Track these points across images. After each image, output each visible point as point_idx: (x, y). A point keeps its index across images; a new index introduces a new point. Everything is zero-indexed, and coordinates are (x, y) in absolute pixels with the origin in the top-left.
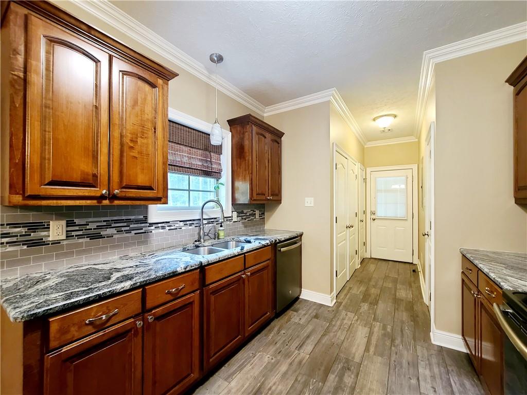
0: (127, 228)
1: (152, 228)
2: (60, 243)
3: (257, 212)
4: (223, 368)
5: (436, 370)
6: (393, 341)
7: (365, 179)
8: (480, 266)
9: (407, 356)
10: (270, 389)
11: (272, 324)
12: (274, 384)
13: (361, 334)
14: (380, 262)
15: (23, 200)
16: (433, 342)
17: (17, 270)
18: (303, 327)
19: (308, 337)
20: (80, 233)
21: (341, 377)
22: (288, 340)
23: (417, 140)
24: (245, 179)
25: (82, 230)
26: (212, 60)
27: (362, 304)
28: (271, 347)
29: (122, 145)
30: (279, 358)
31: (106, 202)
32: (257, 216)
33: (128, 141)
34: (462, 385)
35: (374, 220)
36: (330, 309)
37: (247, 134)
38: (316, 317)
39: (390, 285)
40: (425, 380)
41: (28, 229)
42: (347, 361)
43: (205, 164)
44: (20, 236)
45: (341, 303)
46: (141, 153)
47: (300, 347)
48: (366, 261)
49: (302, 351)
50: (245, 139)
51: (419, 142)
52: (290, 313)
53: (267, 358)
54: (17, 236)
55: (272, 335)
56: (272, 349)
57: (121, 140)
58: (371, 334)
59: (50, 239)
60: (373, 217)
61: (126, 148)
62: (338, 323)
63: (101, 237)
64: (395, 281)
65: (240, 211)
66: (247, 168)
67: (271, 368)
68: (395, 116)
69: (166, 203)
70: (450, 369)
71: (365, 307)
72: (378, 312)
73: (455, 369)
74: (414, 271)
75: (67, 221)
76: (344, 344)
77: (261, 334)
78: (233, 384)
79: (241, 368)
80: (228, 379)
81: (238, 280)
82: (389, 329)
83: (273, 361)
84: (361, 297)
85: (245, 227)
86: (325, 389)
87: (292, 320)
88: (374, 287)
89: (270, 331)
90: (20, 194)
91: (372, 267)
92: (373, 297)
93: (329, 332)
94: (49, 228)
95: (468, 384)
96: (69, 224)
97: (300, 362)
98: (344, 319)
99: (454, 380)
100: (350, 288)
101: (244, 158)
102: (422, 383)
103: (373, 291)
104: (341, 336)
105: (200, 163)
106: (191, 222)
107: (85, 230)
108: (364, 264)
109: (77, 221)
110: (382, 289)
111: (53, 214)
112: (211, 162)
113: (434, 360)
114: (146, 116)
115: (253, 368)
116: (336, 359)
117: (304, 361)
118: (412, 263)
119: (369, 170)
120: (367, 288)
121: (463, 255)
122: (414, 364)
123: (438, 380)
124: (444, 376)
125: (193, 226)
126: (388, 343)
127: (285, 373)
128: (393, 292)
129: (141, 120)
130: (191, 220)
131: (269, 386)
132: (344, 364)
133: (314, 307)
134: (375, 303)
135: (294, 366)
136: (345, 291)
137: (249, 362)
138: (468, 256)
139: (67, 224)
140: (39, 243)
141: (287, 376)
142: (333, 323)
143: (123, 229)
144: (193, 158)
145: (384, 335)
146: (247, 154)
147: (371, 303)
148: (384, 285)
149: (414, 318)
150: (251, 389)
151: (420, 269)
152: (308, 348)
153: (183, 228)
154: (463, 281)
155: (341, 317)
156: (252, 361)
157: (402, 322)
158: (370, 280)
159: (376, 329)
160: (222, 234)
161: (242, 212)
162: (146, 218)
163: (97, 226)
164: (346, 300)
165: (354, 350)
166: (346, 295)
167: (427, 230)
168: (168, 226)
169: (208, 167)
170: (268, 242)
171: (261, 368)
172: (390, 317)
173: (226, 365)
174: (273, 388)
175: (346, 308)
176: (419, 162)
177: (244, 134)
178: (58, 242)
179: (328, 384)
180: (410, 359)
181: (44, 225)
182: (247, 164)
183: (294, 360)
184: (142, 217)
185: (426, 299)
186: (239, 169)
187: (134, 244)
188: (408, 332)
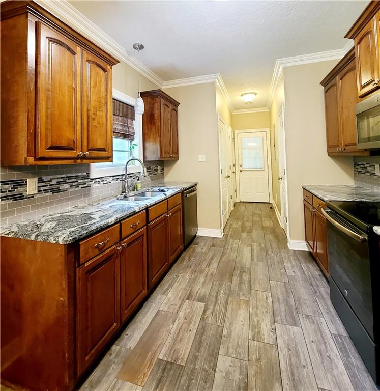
0: (76, 184)
1: (93, 182)
2: (33, 197)
3: (159, 168)
4: (158, 288)
5: (294, 263)
6: (267, 252)
7: (234, 139)
8: (314, 192)
9: (276, 259)
10: (197, 292)
11: (183, 255)
12: (199, 289)
13: (246, 252)
14: (247, 204)
15: (35, 161)
16: (290, 249)
17: (6, 221)
18: (206, 253)
19: (212, 259)
20: (46, 188)
21: (241, 277)
22: (198, 263)
23: (268, 110)
24: (155, 140)
25: (47, 186)
26: (135, 48)
27: (242, 234)
28: (188, 270)
29: (88, 117)
30: (196, 275)
31: (79, 161)
32: (159, 171)
33: (92, 114)
34: (308, 267)
35: (241, 171)
36: (221, 240)
37: (156, 104)
38: (213, 246)
39: (258, 219)
40: (289, 269)
41: (13, 186)
42: (242, 268)
43: (124, 129)
44: (9, 191)
45: (227, 235)
46: (98, 123)
47: (209, 265)
48: (237, 204)
49: (210, 267)
50: (155, 108)
51: (270, 113)
52: (193, 246)
53: (187, 277)
54: (6, 192)
55: (185, 262)
56: (189, 270)
57: (87, 113)
58: (252, 250)
59: (28, 194)
60: (241, 169)
61: (91, 119)
62: (230, 247)
63: (60, 191)
64: (260, 215)
65: (148, 167)
66: (157, 131)
67: (192, 282)
68: (256, 94)
69: (112, 161)
70: (301, 261)
71: (244, 235)
72: (254, 237)
73: (303, 260)
74: (271, 208)
75: (38, 178)
76: (237, 259)
77: (177, 262)
78: (170, 295)
79: (171, 286)
80: (165, 293)
81: (165, 219)
82: (263, 246)
83: (193, 277)
84: (240, 229)
85: (152, 180)
86: (233, 285)
87: (196, 251)
88: (248, 221)
89: (183, 260)
90: (33, 157)
91: (242, 208)
92: (248, 228)
93: (225, 254)
94: (26, 184)
95: (310, 266)
96: (40, 181)
97: (212, 274)
98: (232, 245)
99: (304, 265)
100: (231, 224)
101: (154, 124)
102: (287, 271)
103: (247, 224)
104: (233, 255)
105: (120, 128)
106: (117, 177)
107: (50, 185)
108: (236, 206)
109: (45, 179)
110: (253, 222)
111: (28, 173)
112: (127, 126)
113: (292, 258)
114: (102, 94)
115: (180, 284)
116: (235, 267)
117: (215, 273)
118: (269, 203)
119: (236, 132)
120: (243, 222)
121: (304, 189)
122: (281, 262)
123: (295, 267)
124: (298, 265)
125: (119, 180)
126: (264, 253)
127: (204, 283)
128: (260, 223)
129: (99, 97)
130: (117, 176)
131: (196, 291)
132: (240, 270)
133: (209, 240)
134: (250, 231)
135: (209, 277)
136: (228, 227)
137: (176, 281)
138: (307, 188)
139: (38, 180)
140: (20, 197)
141: (206, 283)
142: (226, 248)
143: (74, 184)
144: (116, 123)
145: (261, 250)
146: (157, 121)
147: (247, 232)
148: (254, 219)
149: (277, 237)
150: (184, 296)
151: (275, 206)
152: (214, 265)
153: (112, 182)
154: (304, 205)
155: (231, 244)
156: (178, 280)
157: (270, 241)
158: (243, 217)
159: (255, 247)
160: (139, 186)
161: (149, 168)
162: (88, 174)
163: (57, 182)
164: (230, 232)
165: (244, 261)
166: (230, 229)
167: (281, 175)
168: (102, 181)
169: (126, 131)
170: (178, 190)
171: (186, 283)
172: (262, 239)
173: (159, 286)
174: (199, 292)
175: (232, 237)
176: (271, 126)
177: (153, 104)
178: (31, 196)
179: (233, 282)
180: (279, 260)
181: (24, 182)
182: (157, 129)
183: (207, 274)
184: (85, 174)
185: (282, 225)
186: (149, 133)
187: (80, 196)
188: (274, 245)
